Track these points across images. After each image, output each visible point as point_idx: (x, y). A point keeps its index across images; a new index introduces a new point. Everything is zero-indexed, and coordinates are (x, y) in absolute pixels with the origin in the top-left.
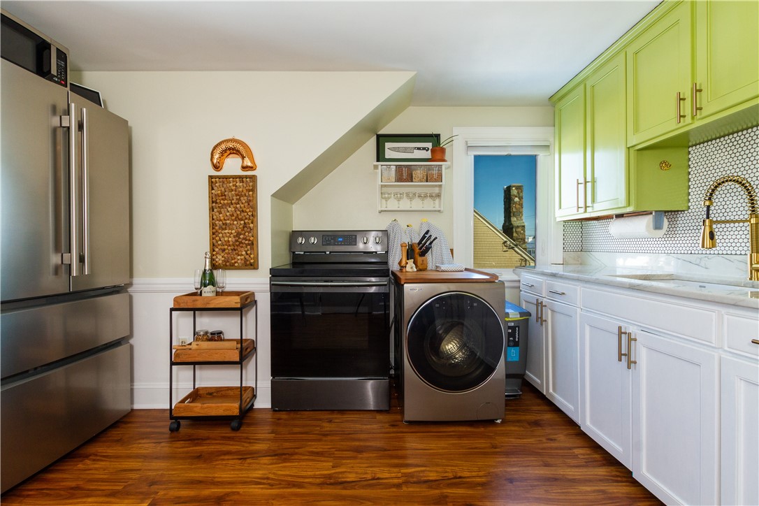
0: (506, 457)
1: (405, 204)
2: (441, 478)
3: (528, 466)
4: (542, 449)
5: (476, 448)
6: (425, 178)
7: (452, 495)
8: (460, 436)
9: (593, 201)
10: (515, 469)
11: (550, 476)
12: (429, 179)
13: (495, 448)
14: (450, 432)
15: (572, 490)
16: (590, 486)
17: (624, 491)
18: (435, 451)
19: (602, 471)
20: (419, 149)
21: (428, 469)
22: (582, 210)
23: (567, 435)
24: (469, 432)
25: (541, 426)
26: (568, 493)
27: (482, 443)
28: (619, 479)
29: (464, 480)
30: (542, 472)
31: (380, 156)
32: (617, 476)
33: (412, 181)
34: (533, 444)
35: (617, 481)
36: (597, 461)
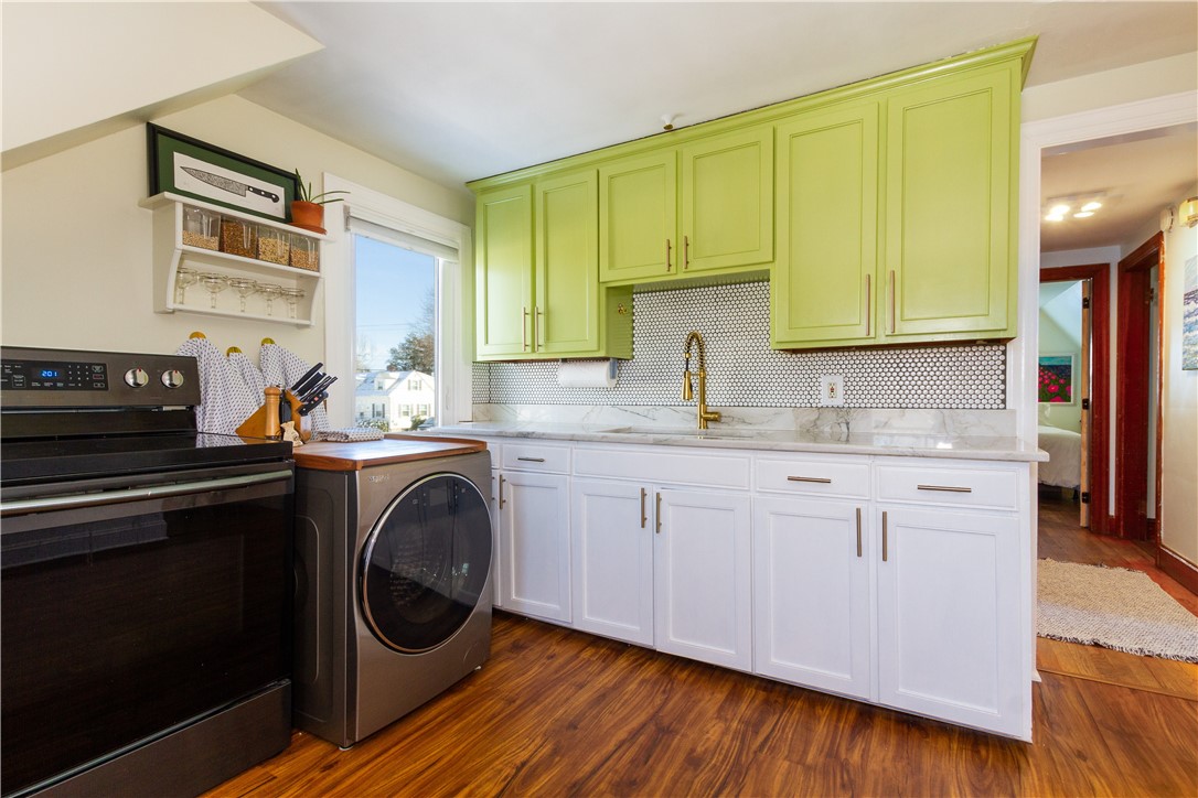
0: (538, 704)
1: (228, 303)
2: (503, 784)
3: (568, 699)
4: (556, 672)
5: (494, 716)
6: (287, 257)
7: (542, 792)
8: (458, 714)
9: (548, 338)
10: (561, 711)
11: (595, 696)
12: (294, 260)
13: (514, 702)
14: (436, 717)
15: (626, 697)
16: (632, 682)
17: (654, 671)
18: (450, 756)
19: (622, 663)
20: (257, 191)
21: (472, 786)
22: (529, 349)
23: (558, 643)
24: (459, 702)
25: (526, 648)
26: (626, 701)
27: (492, 706)
28: (640, 661)
29: (531, 763)
30: (586, 696)
31: (158, 179)
32: (637, 660)
33: (257, 258)
34: (541, 672)
35: (642, 665)
36: (608, 656)
